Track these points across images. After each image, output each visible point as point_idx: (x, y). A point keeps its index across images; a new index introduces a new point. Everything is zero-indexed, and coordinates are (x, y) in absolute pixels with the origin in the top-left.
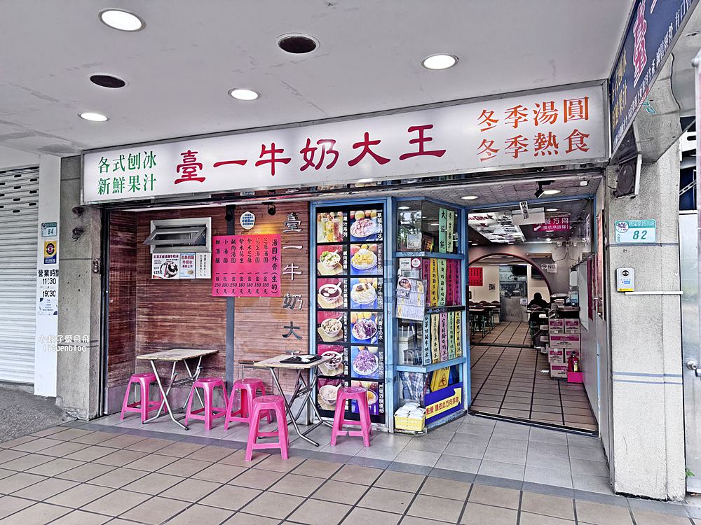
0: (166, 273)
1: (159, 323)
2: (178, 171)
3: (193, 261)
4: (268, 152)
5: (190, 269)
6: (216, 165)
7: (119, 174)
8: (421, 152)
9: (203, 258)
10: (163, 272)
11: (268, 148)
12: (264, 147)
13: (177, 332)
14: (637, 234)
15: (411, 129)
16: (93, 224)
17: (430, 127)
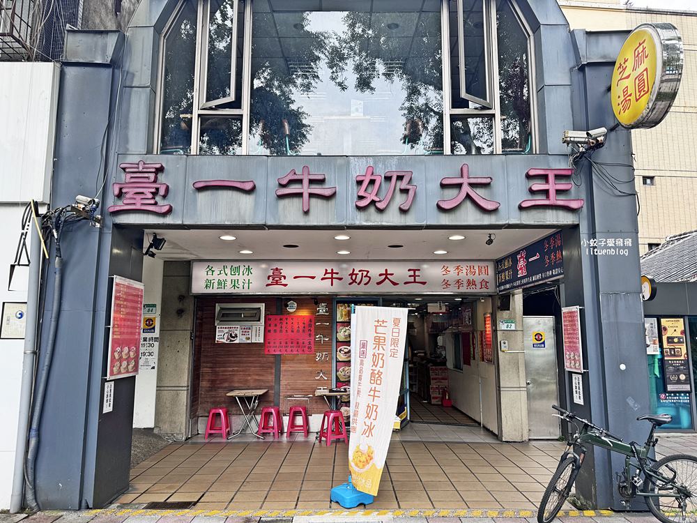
0: (228, 339)
1: (221, 373)
2: (269, 279)
3: (250, 331)
4: (329, 273)
5: (248, 336)
6: (295, 278)
7: (223, 277)
8: (415, 282)
9: (258, 329)
10: (226, 339)
11: (329, 271)
12: (326, 270)
13: (236, 379)
14: (508, 326)
15: (409, 270)
16: (190, 306)
17: (419, 270)
